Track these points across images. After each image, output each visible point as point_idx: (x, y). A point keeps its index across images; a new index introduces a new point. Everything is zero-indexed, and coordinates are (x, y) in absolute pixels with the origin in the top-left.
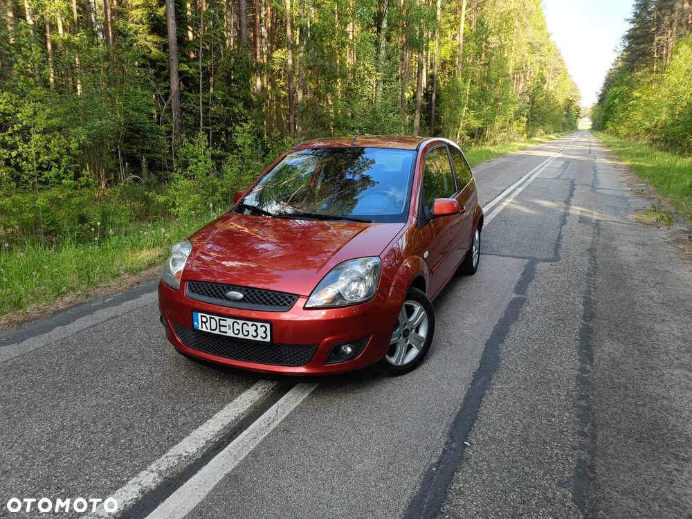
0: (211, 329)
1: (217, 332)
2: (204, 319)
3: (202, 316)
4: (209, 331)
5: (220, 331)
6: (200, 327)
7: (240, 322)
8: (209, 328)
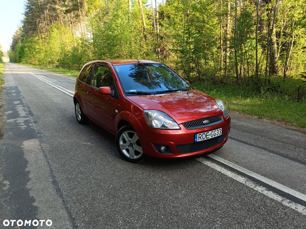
1: (206, 139)
3: (199, 135)
6: (198, 140)
7: (214, 131)
8: (202, 139)
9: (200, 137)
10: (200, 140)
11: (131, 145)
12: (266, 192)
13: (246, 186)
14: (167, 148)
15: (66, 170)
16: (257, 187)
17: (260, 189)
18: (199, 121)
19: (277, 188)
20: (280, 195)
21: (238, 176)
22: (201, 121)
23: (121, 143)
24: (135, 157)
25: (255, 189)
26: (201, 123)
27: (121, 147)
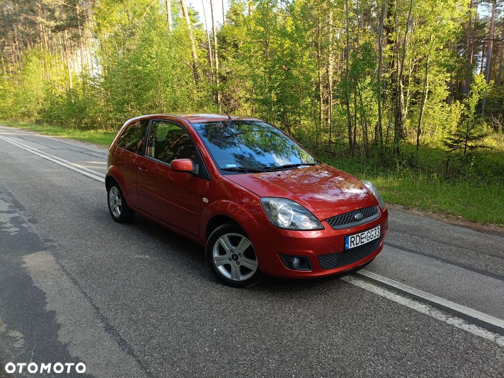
0: (357, 244)
1: (360, 244)
2: (353, 239)
3: (351, 238)
4: (356, 246)
5: (361, 243)
6: (350, 246)
7: (370, 231)
8: (355, 244)
9: (353, 242)
10: (353, 246)
11: (235, 257)
12: (466, 327)
13: (434, 318)
14: (303, 262)
15: (123, 306)
16: (451, 319)
17: (456, 322)
18: (349, 214)
19: (479, 319)
20: (489, 330)
21: (413, 302)
22: (351, 216)
23: (216, 254)
24: (242, 278)
25: (448, 322)
26: (353, 219)
27: (215, 262)
